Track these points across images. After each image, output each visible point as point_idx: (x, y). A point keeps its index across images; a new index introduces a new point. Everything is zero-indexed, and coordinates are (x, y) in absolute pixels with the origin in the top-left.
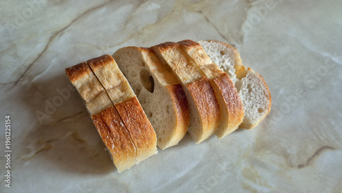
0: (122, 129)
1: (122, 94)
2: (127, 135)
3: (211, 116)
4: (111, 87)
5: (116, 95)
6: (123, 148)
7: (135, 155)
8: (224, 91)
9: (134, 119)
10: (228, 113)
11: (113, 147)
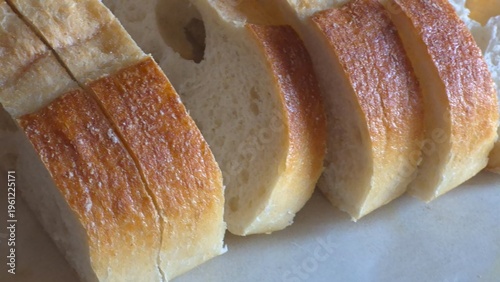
0: (116, 152)
1: (104, 58)
2: (132, 170)
3: (396, 112)
4: (69, 41)
5: (87, 61)
6: (119, 210)
7: (156, 239)
8: (429, 31)
9: (151, 122)
10: (446, 100)
11: (89, 206)
